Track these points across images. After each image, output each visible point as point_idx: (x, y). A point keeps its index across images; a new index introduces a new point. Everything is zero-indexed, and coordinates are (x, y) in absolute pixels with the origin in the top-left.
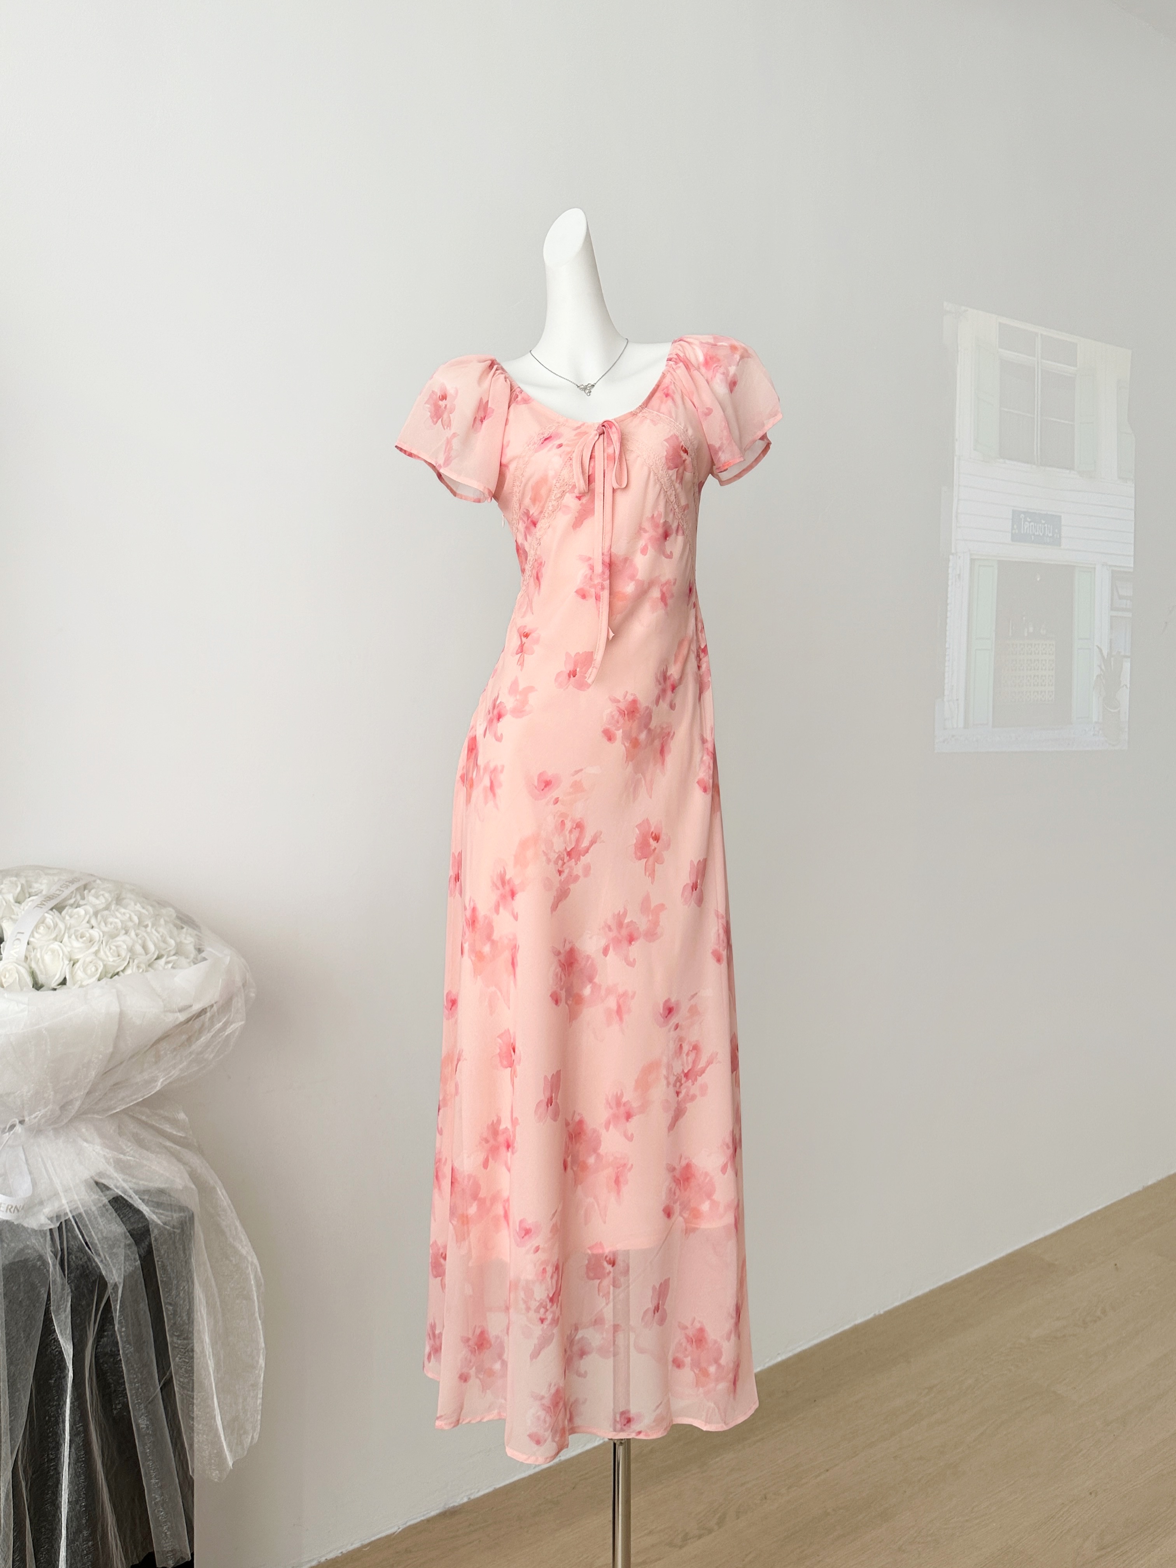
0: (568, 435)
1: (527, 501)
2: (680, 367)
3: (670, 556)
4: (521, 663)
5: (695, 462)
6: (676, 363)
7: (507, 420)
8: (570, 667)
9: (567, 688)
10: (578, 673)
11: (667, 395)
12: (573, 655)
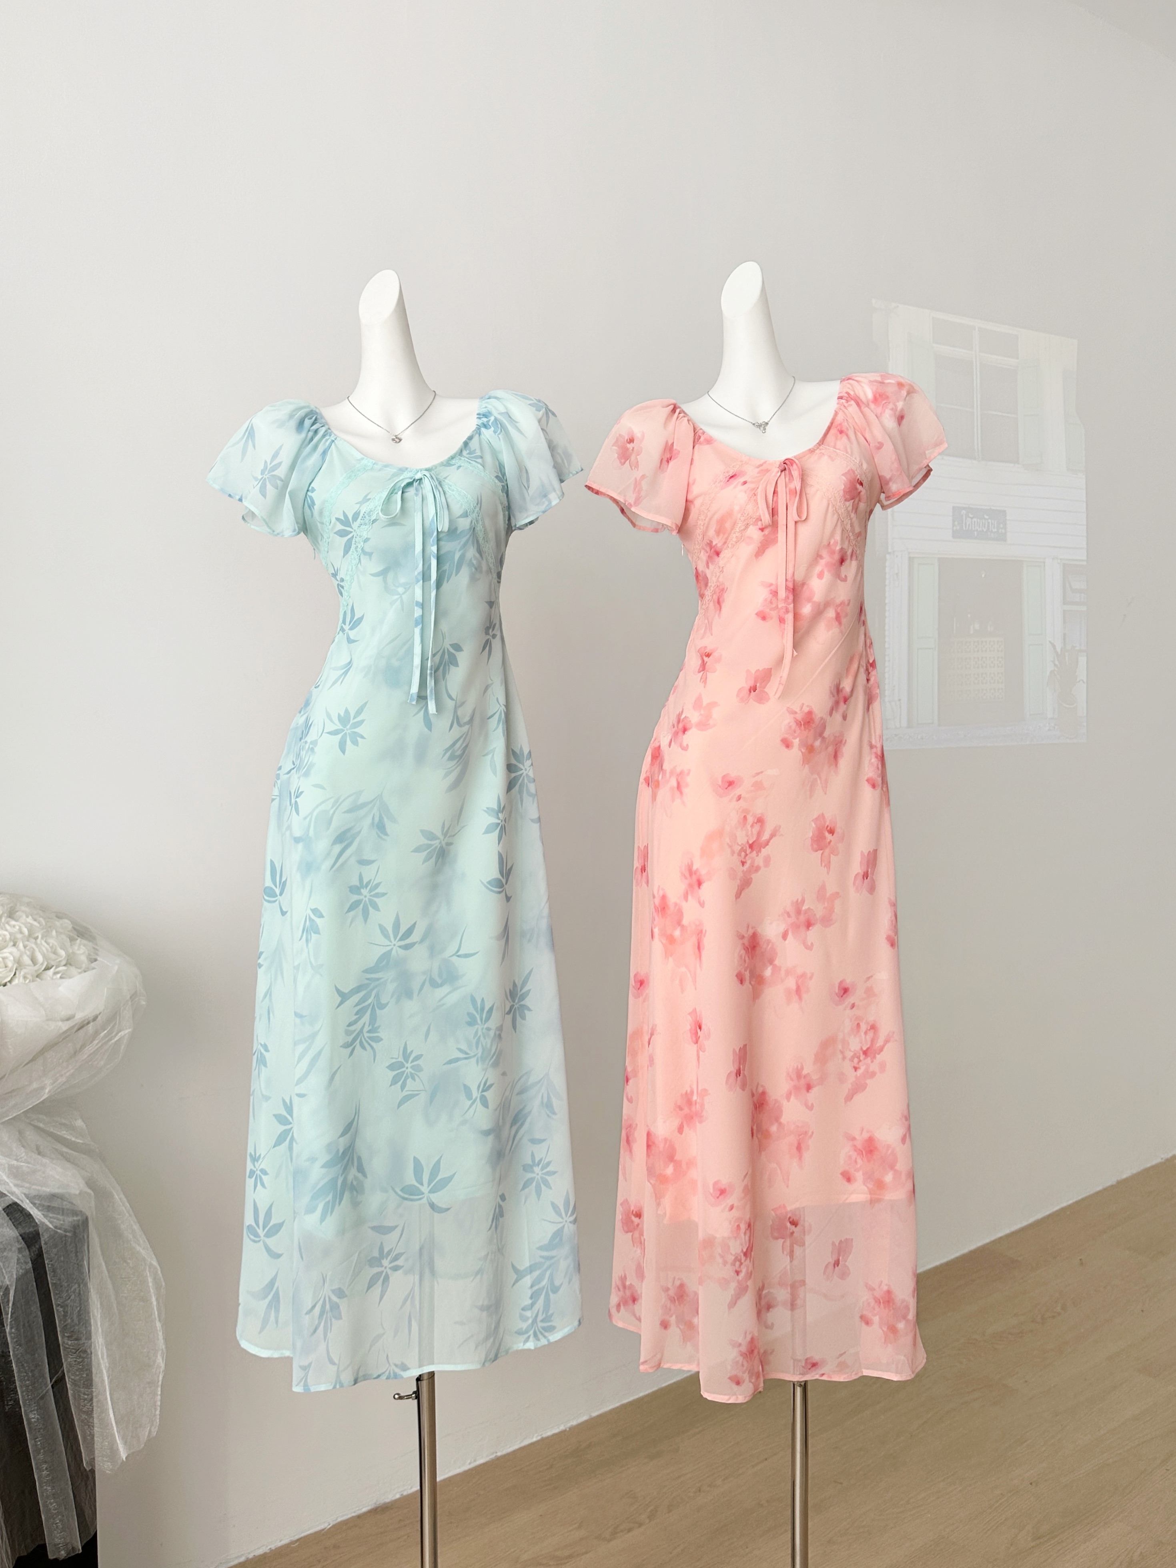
0: (751, 473)
1: (711, 533)
2: (851, 405)
3: (845, 580)
4: (704, 680)
5: (868, 493)
6: (847, 401)
7: (692, 459)
8: (751, 683)
9: (748, 702)
10: (758, 689)
11: (841, 432)
12: (753, 672)
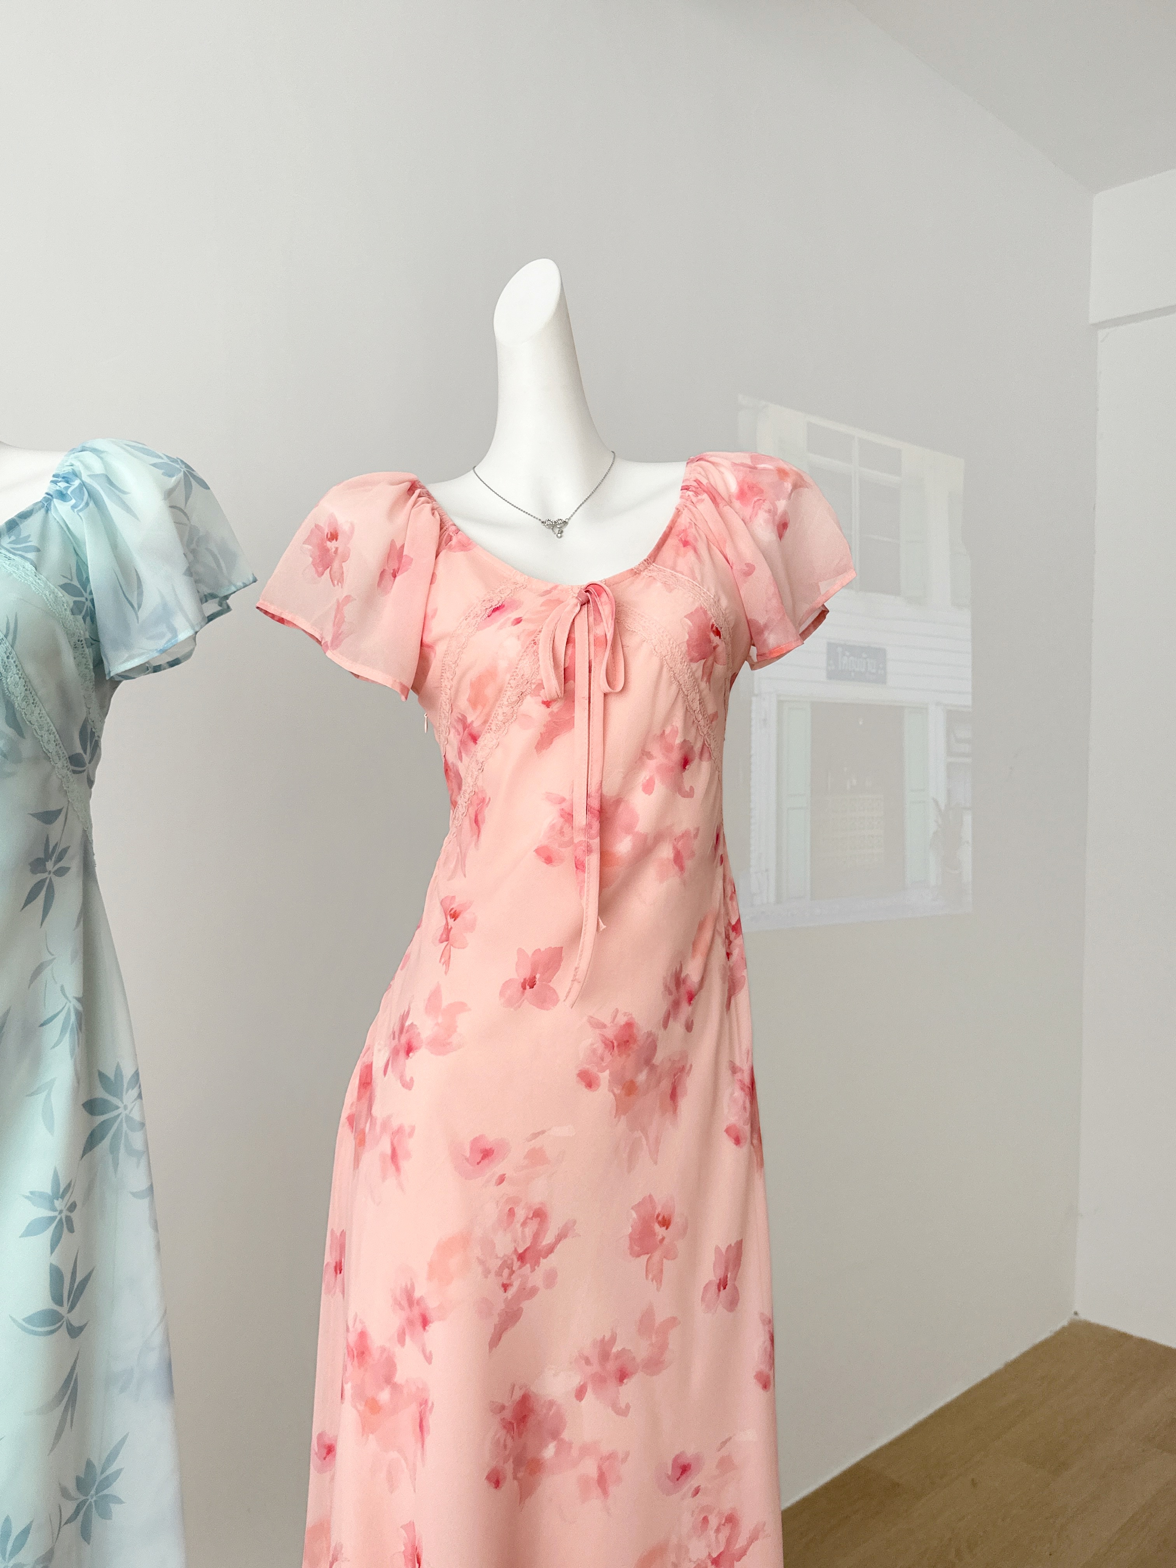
0: (529, 604)
1: (463, 703)
2: (703, 501)
3: (690, 794)
4: (447, 959)
5: (730, 648)
6: (696, 494)
7: (433, 575)
8: (526, 973)
9: (520, 1004)
10: (537, 983)
11: (686, 543)
12: (530, 953)
